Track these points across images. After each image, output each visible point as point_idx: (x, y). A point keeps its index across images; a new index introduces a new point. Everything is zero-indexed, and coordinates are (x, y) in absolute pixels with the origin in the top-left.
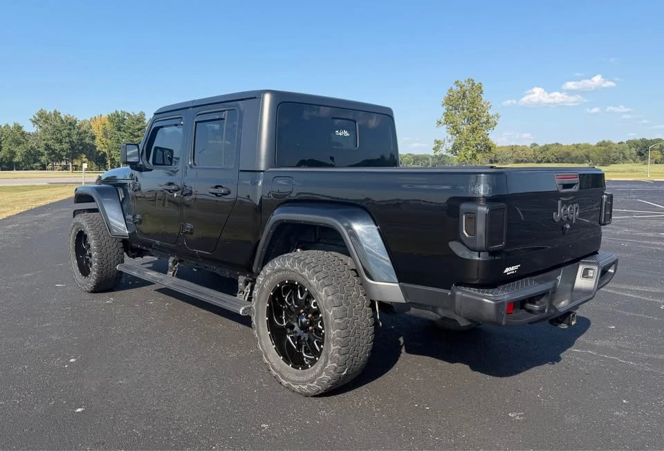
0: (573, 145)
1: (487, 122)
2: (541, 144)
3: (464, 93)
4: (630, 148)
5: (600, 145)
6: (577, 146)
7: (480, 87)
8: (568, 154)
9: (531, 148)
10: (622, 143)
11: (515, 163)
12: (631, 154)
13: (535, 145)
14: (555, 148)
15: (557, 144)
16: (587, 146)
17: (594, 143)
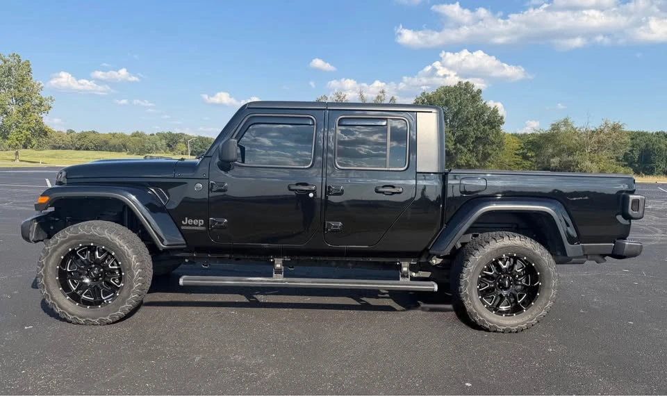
0: (110, 134)
1: (40, 104)
2: (78, 131)
3: (10, 69)
4: (161, 140)
5: (134, 135)
6: (114, 135)
7: (28, 65)
8: (106, 143)
9: (68, 134)
10: (153, 135)
11: (53, 149)
12: (162, 145)
13: (72, 131)
14: (92, 136)
15: (94, 132)
16: (123, 136)
17: (129, 133)
